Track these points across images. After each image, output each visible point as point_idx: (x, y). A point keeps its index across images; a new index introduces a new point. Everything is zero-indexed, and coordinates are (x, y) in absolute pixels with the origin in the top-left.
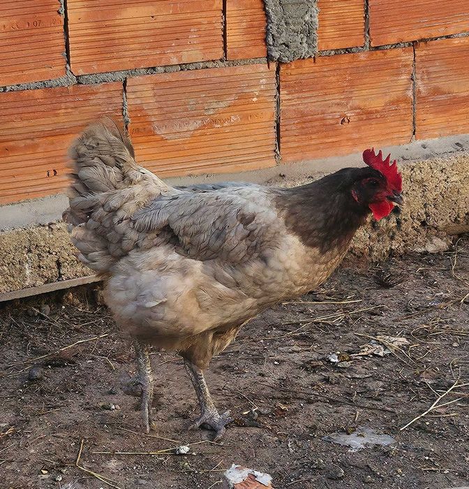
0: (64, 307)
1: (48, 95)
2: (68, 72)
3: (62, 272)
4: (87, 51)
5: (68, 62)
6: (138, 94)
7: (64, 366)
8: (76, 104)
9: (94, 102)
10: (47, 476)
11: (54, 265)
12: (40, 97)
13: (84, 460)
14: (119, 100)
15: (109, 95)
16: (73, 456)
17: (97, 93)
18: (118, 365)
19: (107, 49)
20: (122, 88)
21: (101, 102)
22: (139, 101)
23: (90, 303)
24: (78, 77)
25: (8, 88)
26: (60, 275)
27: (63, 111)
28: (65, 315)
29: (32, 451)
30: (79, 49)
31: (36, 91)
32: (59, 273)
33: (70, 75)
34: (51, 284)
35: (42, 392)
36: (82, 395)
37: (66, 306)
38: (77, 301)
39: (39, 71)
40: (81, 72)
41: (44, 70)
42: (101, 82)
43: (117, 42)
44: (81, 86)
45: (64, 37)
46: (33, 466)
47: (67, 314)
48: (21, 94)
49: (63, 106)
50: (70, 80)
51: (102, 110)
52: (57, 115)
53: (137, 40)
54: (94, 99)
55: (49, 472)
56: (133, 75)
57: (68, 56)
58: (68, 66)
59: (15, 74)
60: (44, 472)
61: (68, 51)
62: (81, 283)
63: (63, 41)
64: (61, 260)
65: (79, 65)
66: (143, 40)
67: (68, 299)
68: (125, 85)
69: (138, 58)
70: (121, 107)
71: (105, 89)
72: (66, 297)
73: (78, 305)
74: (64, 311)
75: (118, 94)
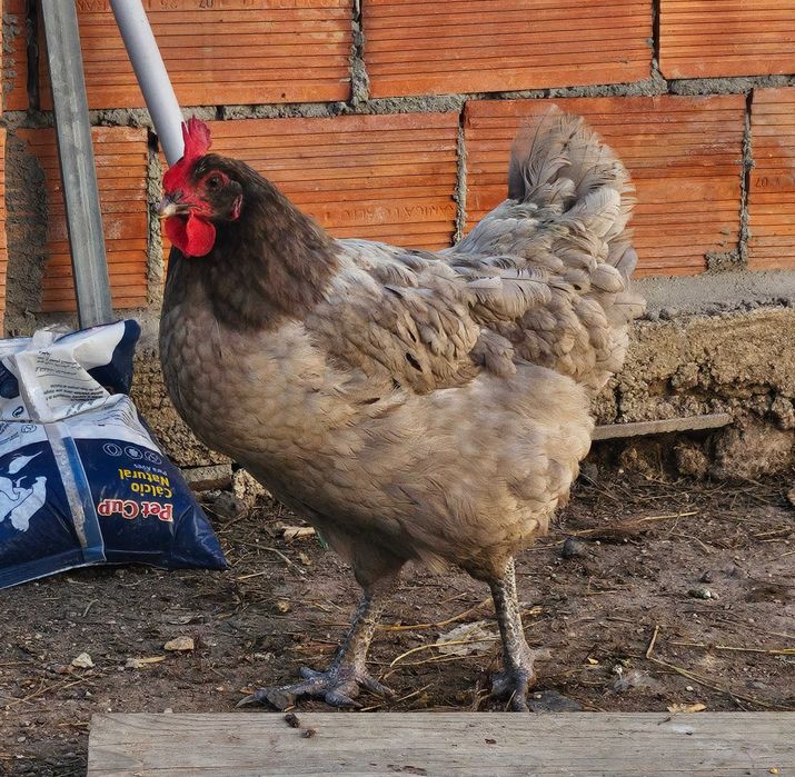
0: (621, 471)
1: (618, 108)
2: (655, 73)
3: (623, 408)
4: (688, 39)
5: (656, 56)
6: (772, 119)
7: (623, 543)
8: (664, 128)
9: (696, 126)
10: (596, 667)
11: (610, 394)
12: (603, 110)
13: (660, 653)
14: (737, 127)
15: (722, 116)
16: (641, 647)
17: (701, 111)
18: (713, 550)
19: (723, 37)
20: (744, 106)
21: (707, 127)
22: (771, 131)
23: (666, 471)
24: (671, 81)
25: (553, 93)
26: (620, 413)
27: (640, 138)
28: (624, 483)
29: (573, 634)
30: (675, 34)
31: (601, 100)
32: (618, 410)
33: (658, 78)
34: (603, 427)
35: (586, 573)
36: (654, 580)
37: (626, 470)
38: (643, 464)
39: (606, 66)
40: (676, 74)
41: (614, 65)
42: (709, 93)
43: (739, 25)
44: (674, 97)
45: (651, 12)
46: (573, 653)
47: (627, 481)
48: (573, 104)
49: (642, 129)
50: (657, 87)
51: (707, 141)
52: (631, 144)
53: (774, 26)
54: (695, 123)
55: (600, 662)
56: (765, 85)
57: (656, 45)
58: (654, 62)
59: (567, 69)
60: (592, 661)
61: (656, 36)
62: (653, 431)
63: (649, 20)
64: (624, 387)
65: (673, 61)
66: (784, 25)
67: (630, 459)
68: (749, 100)
69: (775, 58)
70: (739, 139)
71: (715, 106)
72: (627, 455)
73: (645, 471)
74: (622, 476)
75: (737, 115)
